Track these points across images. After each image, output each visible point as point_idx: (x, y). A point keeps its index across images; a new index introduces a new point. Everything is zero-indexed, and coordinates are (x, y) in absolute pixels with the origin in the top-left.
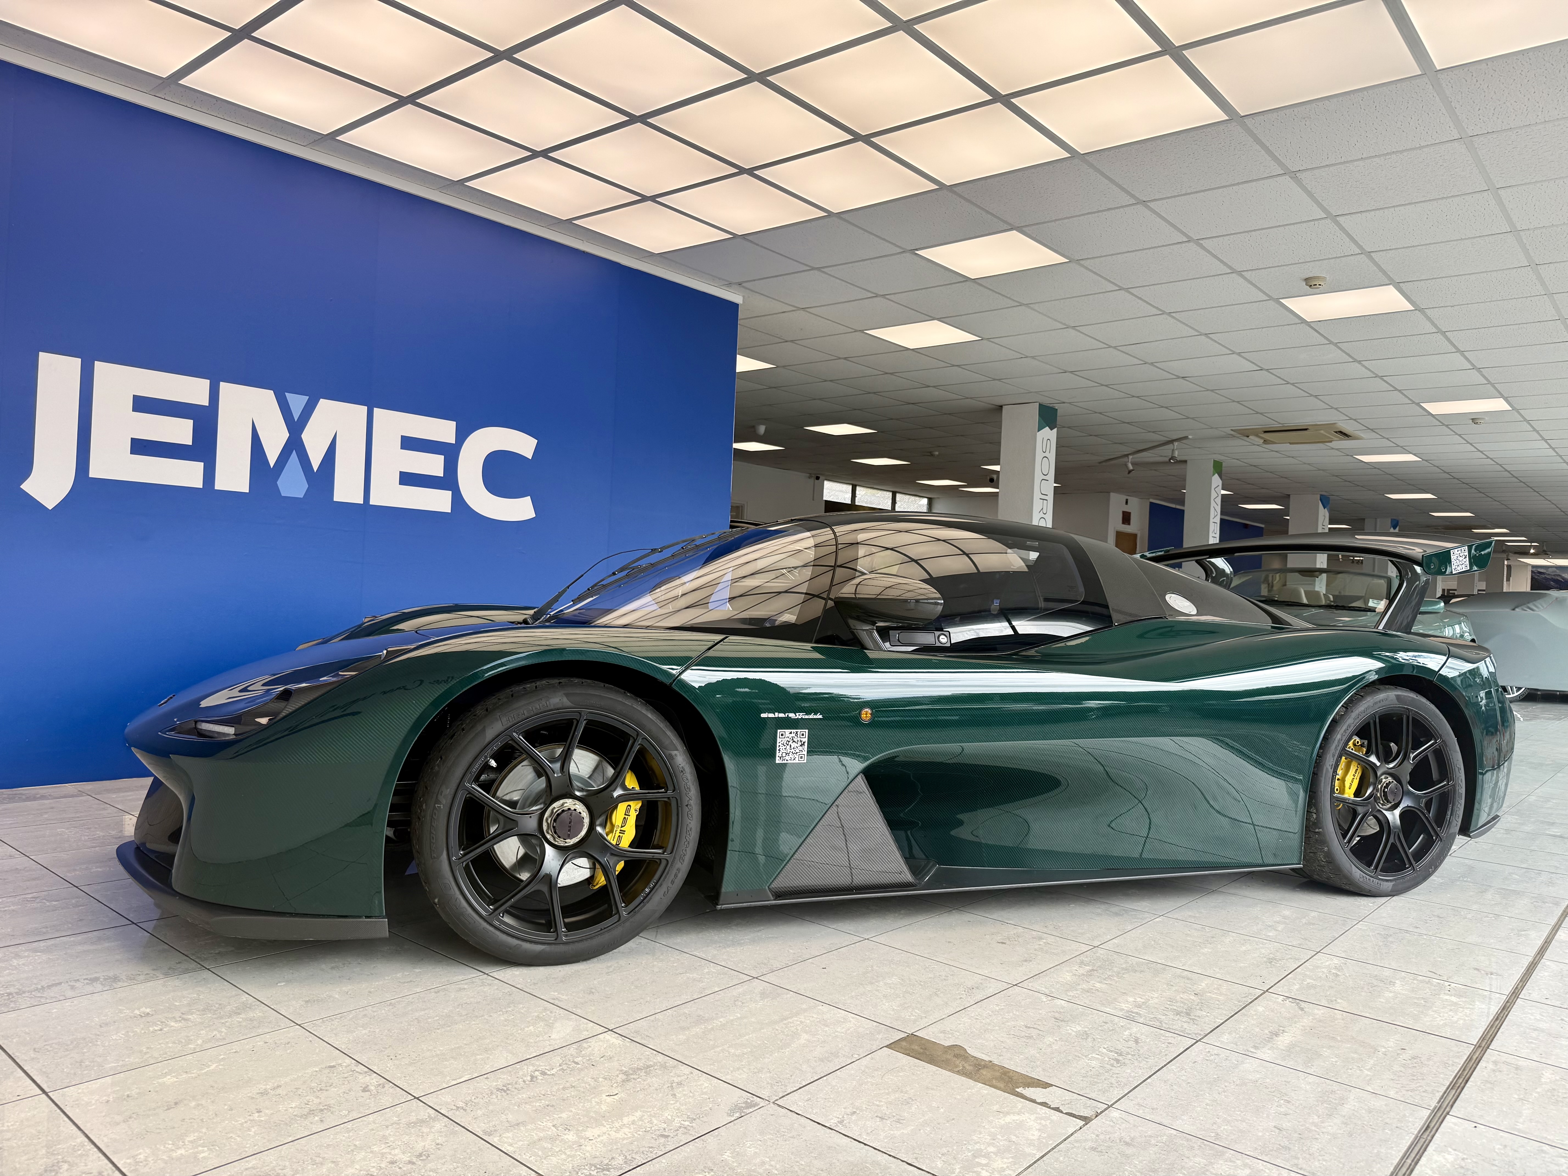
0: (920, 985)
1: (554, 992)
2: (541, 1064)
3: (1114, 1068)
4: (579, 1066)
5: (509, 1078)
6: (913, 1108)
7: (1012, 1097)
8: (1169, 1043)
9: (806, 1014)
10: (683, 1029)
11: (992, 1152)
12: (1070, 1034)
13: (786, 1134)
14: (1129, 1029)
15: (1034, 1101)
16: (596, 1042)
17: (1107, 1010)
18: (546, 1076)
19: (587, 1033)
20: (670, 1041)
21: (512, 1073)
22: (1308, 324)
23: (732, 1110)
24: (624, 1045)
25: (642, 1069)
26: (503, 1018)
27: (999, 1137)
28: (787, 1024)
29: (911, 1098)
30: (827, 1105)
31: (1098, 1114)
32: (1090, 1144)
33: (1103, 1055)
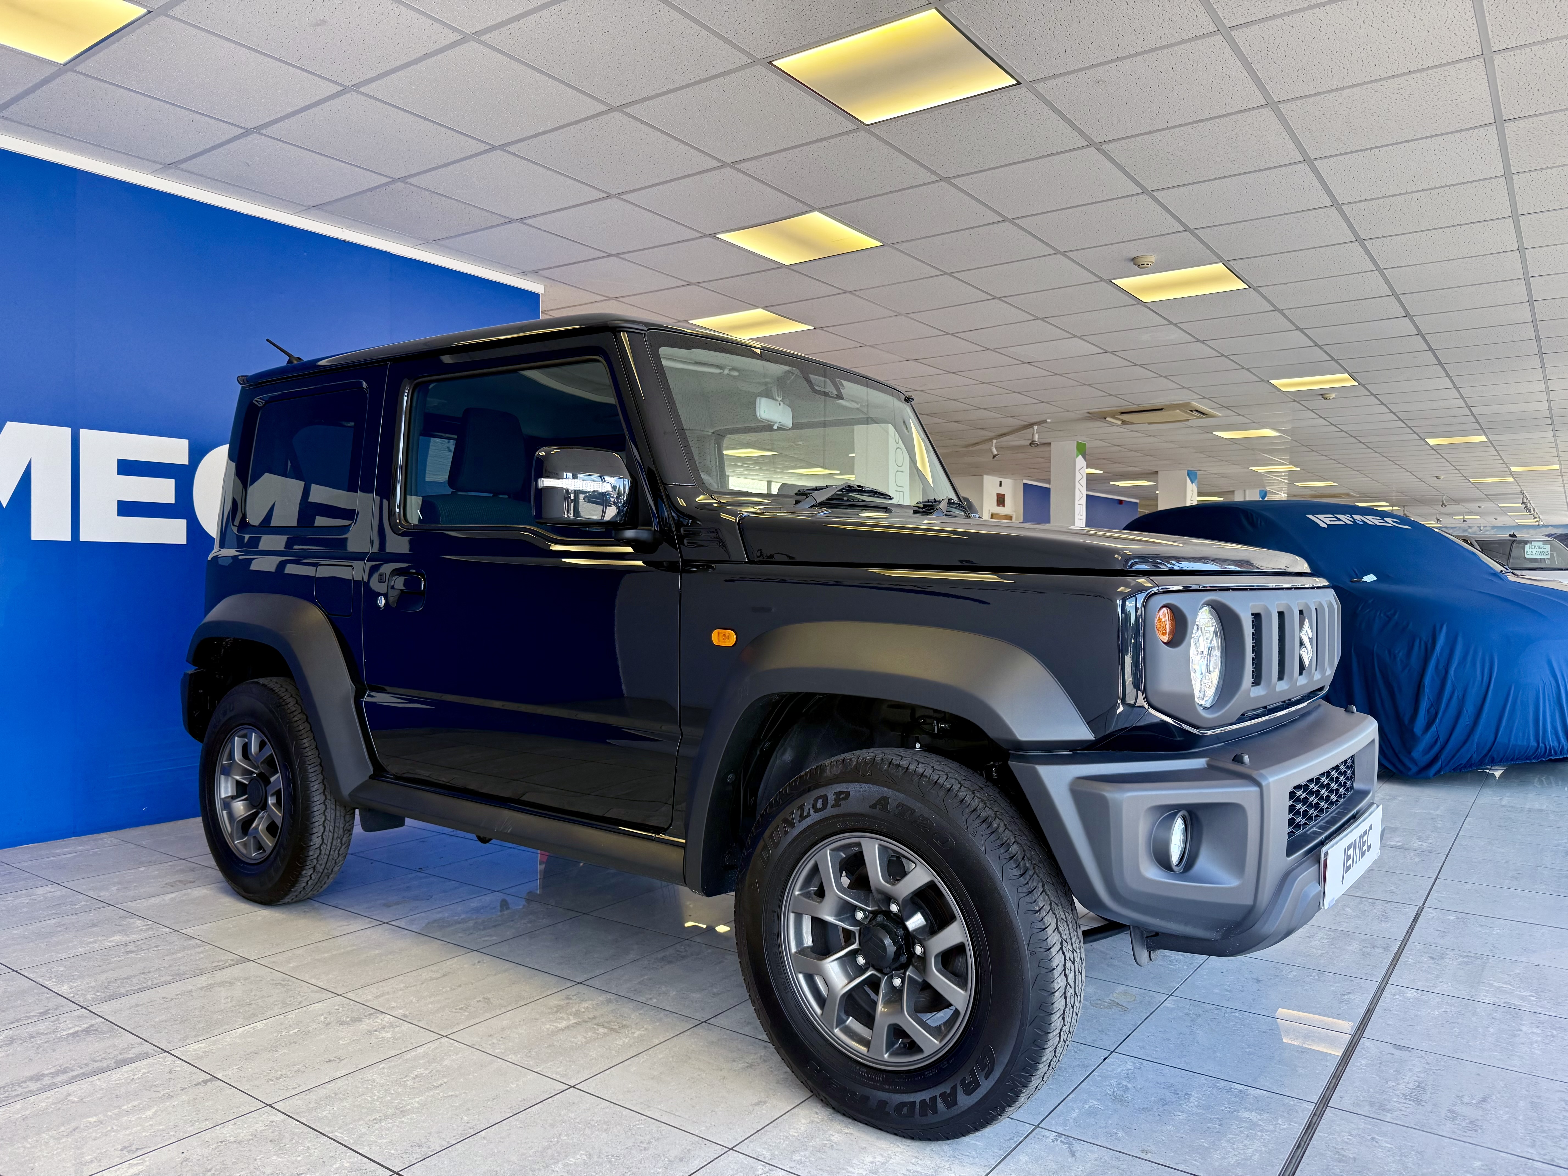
22: (1145, 304)
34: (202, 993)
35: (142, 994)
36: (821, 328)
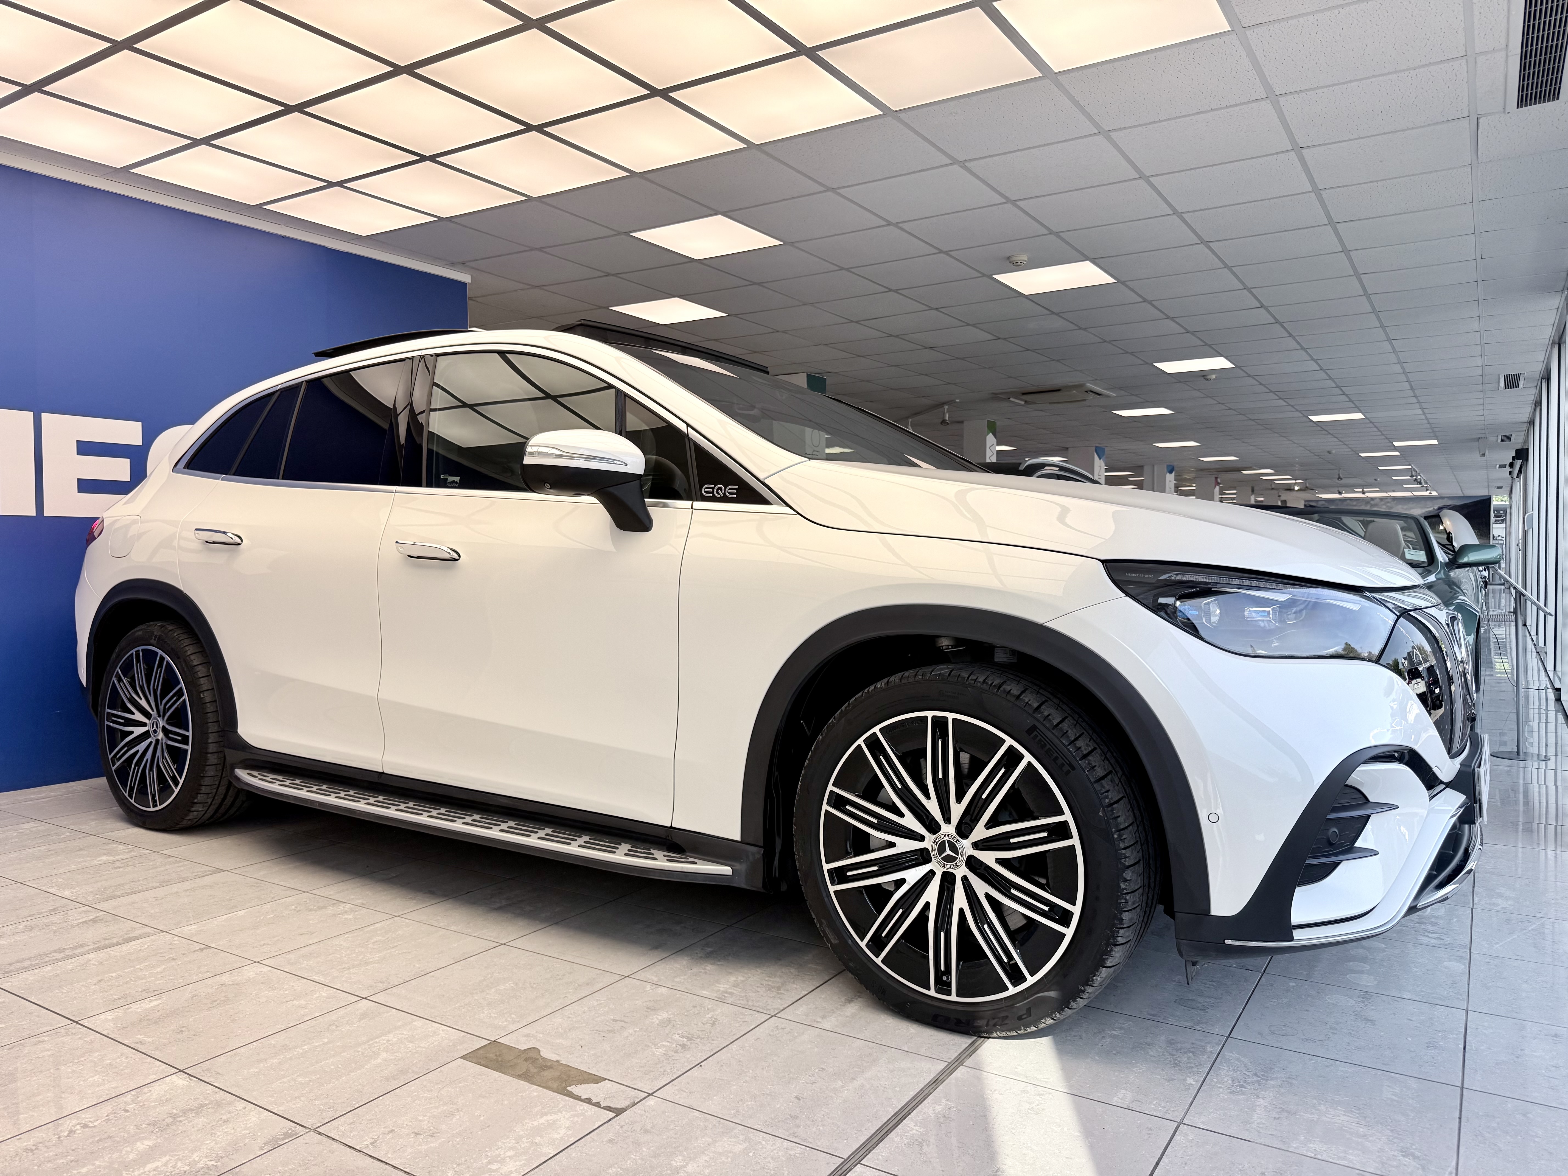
0: (532, 987)
1: (140, 1035)
2: (86, 1117)
3: (676, 1054)
4: (129, 1113)
5: (44, 1135)
6: (454, 1120)
7: (559, 1096)
8: (743, 1022)
9: (397, 1032)
10: (259, 1061)
11: (508, 1157)
12: (653, 1023)
13: (309, 1162)
14: (714, 1011)
15: (579, 1098)
16: (160, 1085)
17: (705, 993)
18: (87, 1129)
19: (155, 1077)
20: (240, 1075)
21: (50, 1130)
22: (1026, 297)
23: (266, 1144)
24: (187, 1086)
25: (193, 1110)
26: (70, 1070)
27: (524, 1139)
28: (373, 1044)
29: (457, 1109)
30: (369, 1126)
31: (634, 1104)
32: (611, 1136)
33: (673, 1042)
36: (735, 315)
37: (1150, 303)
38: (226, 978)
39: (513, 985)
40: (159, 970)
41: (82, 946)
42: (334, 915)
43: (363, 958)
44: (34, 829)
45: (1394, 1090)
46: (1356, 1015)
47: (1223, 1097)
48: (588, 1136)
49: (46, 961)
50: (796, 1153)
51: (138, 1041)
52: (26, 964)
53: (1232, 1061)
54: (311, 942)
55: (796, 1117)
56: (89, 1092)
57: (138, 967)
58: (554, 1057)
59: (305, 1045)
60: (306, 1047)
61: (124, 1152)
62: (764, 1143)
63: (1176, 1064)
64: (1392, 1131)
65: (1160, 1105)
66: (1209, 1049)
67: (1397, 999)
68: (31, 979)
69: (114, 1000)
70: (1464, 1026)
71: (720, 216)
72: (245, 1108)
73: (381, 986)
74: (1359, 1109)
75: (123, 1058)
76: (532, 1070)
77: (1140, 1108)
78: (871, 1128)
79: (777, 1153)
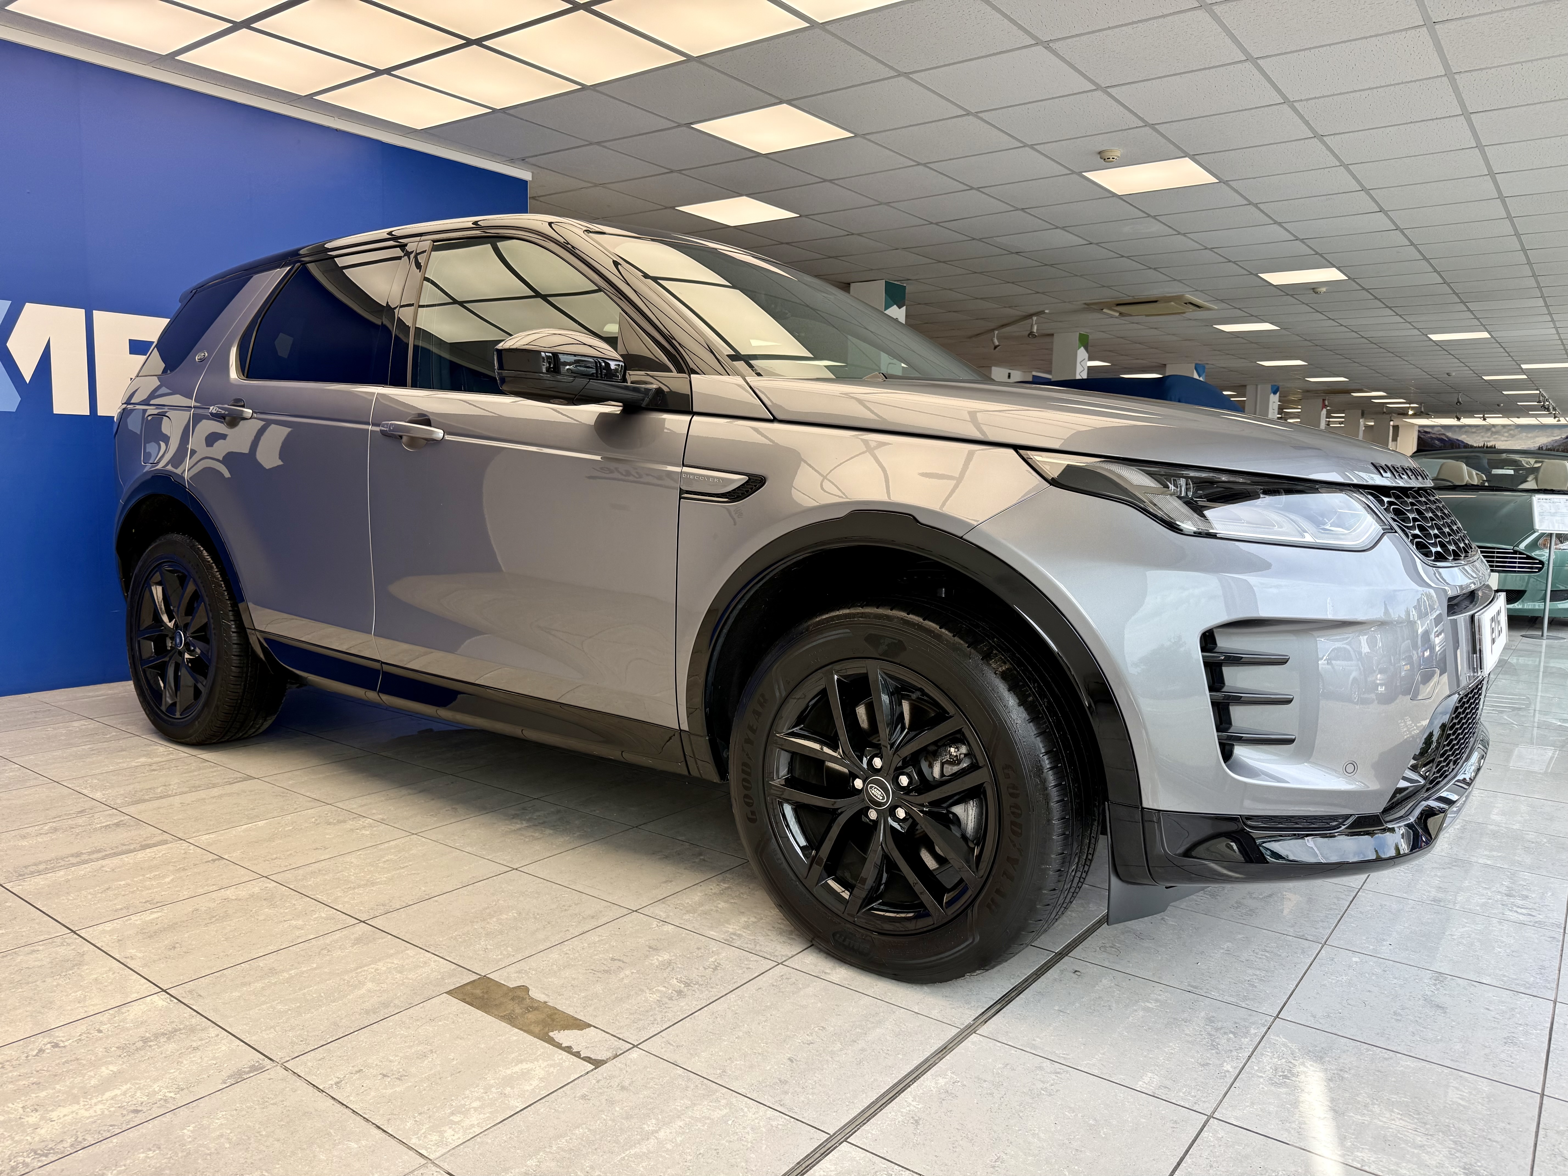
0: (535, 918)
1: (133, 949)
2: (60, 1035)
3: (669, 1002)
4: (101, 1034)
5: (13, 1053)
6: (426, 1062)
7: (539, 1042)
8: (749, 968)
9: (388, 960)
10: (244, 984)
11: (474, 1108)
12: (652, 964)
13: (269, 1100)
14: (718, 953)
15: (559, 1046)
16: (140, 1005)
17: (712, 933)
18: (56, 1049)
19: (135, 995)
20: (220, 999)
21: (21, 1047)
22: (1120, 197)
23: (229, 1077)
24: (166, 1007)
25: (166, 1034)
26: (55, 984)
27: (494, 1090)
28: (361, 972)
29: (431, 1050)
30: (337, 1064)
31: (616, 1056)
32: (584, 1091)
33: (669, 987)
34: (214, 800)
35: (164, 800)
36: (806, 216)
37: (1256, 205)
38: (230, 893)
39: (515, 915)
40: (167, 880)
41: (99, 851)
42: (352, 830)
43: (371, 878)
44: (84, 727)
45: (1461, 1093)
46: (1425, 1000)
47: (1263, 1088)
48: (561, 1090)
49: (60, 865)
50: (778, 1124)
51: (129, 956)
52: (42, 867)
53: (1277, 1046)
54: (323, 858)
55: (786, 1082)
56: (69, 1008)
57: (148, 876)
58: (541, 997)
59: (292, 969)
60: (293, 971)
61: (86, 1077)
62: (746, 1110)
63: (1213, 1045)
64: (1455, 1143)
65: (1189, 1093)
66: (1253, 1031)
67: (1475, 983)
68: (42, 883)
69: (116, 911)
70: (1550, 1020)
71: (785, 105)
72: (218, 1035)
73: (382, 910)
74: (1419, 1114)
75: (111, 973)
76: (517, 1011)
77: (1167, 1096)
78: (864, 1100)
79: (759, 1123)
